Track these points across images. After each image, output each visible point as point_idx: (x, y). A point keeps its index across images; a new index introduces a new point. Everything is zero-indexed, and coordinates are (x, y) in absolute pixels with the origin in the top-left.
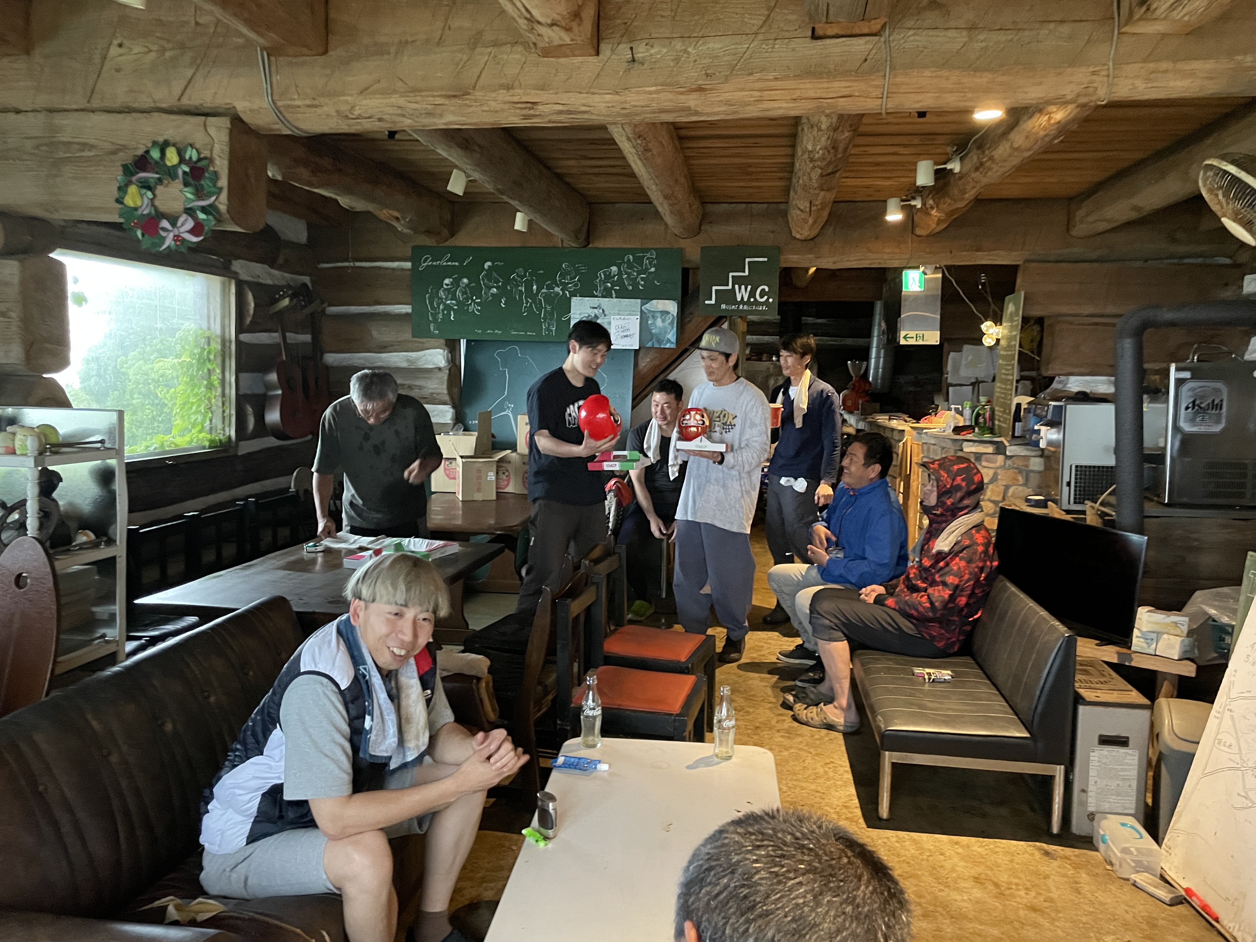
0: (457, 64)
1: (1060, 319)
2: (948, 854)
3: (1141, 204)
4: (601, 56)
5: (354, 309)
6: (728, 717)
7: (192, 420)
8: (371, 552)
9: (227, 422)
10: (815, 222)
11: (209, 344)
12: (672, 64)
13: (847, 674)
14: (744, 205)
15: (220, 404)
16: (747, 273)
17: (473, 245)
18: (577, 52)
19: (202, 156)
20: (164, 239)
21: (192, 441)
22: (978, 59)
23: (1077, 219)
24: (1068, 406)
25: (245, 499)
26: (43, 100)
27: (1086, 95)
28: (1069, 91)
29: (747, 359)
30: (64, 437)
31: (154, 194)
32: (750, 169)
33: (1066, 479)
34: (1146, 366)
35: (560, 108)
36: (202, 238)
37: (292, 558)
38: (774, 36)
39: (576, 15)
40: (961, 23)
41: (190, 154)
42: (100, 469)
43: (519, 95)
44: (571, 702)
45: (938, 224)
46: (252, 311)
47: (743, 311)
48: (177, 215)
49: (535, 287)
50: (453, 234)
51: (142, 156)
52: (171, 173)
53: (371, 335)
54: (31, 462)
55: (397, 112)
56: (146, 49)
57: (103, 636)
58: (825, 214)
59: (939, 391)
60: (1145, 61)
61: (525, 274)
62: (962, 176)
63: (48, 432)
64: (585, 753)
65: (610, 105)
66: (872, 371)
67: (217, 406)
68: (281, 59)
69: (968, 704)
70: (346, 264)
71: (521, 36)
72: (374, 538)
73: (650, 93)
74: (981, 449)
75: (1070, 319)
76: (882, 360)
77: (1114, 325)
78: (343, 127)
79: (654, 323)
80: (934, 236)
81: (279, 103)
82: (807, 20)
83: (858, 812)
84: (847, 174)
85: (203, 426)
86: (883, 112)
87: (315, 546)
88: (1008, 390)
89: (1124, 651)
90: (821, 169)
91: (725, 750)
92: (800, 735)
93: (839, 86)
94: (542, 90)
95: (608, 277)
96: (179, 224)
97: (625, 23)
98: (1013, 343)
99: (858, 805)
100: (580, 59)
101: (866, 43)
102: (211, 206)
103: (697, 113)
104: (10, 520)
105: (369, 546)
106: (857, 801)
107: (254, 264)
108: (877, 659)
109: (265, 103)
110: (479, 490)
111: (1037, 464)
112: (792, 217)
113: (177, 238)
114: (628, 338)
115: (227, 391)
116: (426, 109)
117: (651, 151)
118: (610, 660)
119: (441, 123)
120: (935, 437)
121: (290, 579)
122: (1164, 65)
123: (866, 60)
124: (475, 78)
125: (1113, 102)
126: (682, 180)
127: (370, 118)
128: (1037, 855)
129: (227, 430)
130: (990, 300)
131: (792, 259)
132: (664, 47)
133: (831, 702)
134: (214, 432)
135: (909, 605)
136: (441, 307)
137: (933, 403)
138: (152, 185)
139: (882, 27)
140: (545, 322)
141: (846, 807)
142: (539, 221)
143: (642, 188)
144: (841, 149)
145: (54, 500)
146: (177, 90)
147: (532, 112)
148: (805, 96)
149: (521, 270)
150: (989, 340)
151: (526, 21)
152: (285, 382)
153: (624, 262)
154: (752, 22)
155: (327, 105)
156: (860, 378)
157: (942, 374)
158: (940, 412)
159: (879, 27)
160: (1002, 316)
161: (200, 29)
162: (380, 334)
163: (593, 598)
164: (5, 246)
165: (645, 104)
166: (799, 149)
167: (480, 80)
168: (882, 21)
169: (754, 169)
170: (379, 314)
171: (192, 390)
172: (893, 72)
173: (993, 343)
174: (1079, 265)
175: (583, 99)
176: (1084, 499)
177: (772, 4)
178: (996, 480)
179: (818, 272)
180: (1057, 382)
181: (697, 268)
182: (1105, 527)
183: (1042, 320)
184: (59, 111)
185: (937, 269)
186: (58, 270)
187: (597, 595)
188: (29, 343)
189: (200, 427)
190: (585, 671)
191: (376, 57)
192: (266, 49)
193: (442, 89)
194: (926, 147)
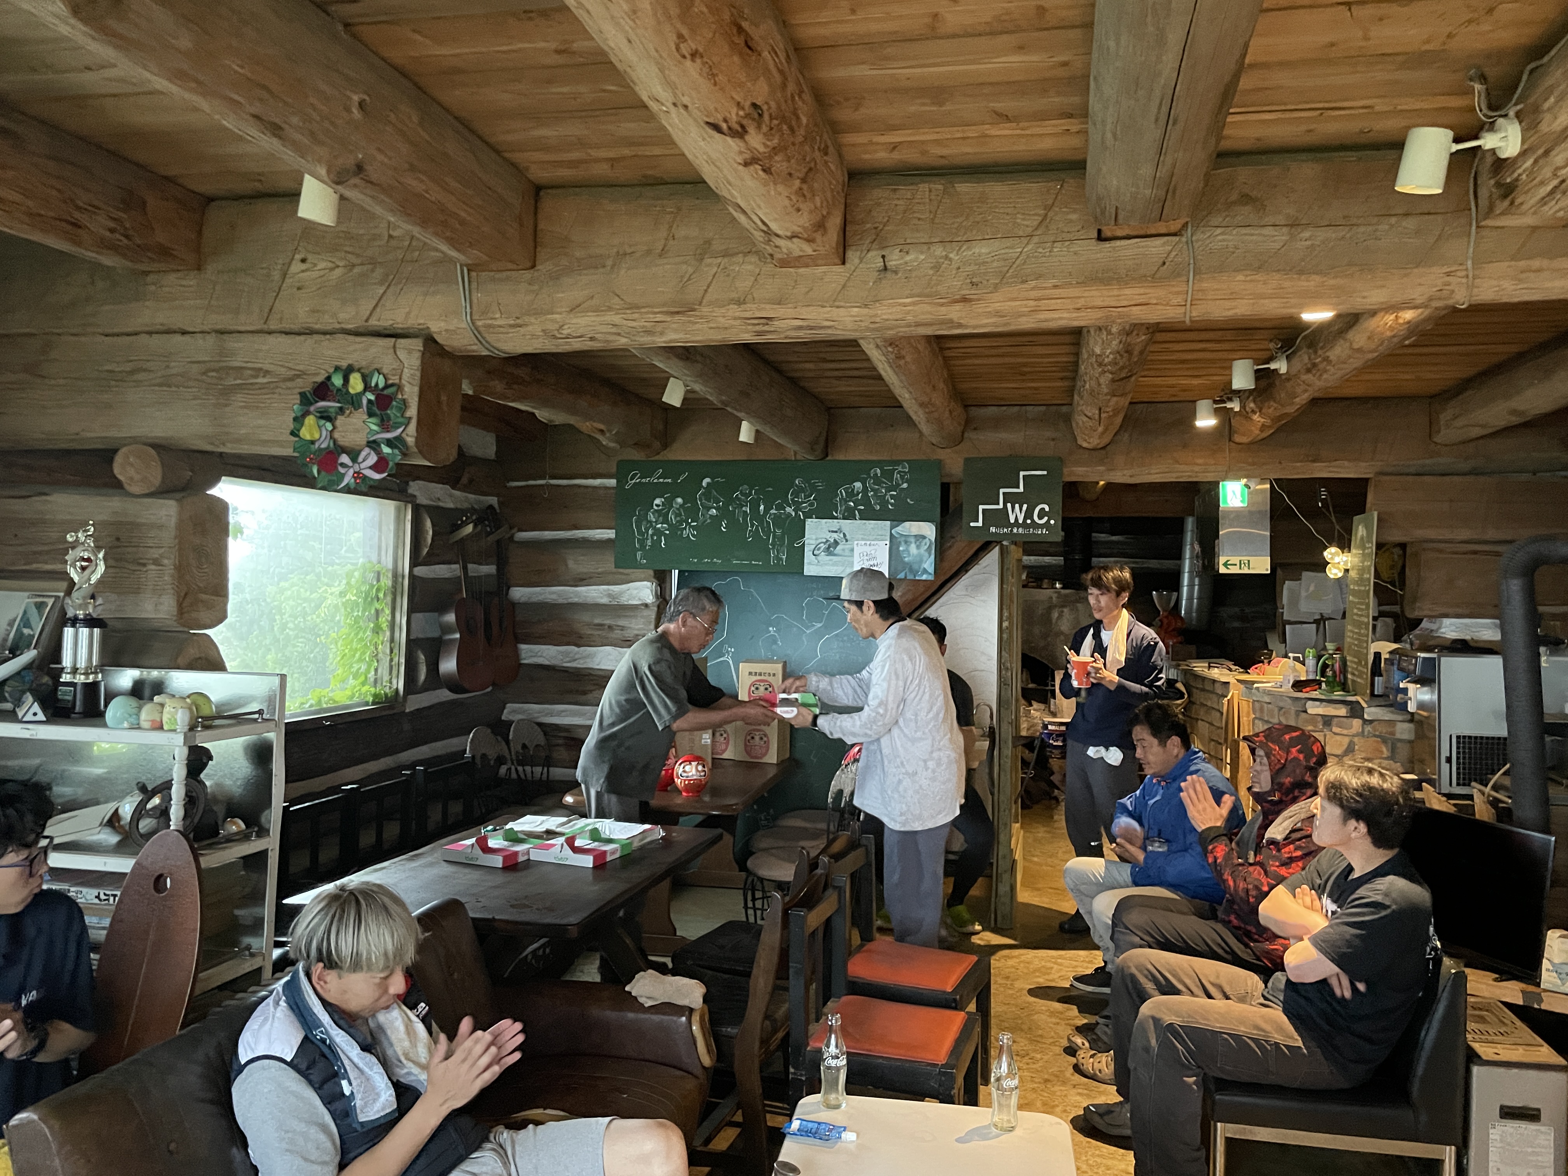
0: (682, 277)
1: (1426, 545)
3: (1522, 408)
4: (848, 265)
5: (548, 535)
6: (1011, 1074)
7: (354, 670)
8: (561, 840)
9: (395, 672)
10: (1106, 430)
11: (378, 581)
12: (931, 272)
14: (1016, 409)
15: (388, 651)
16: (1021, 489)
17: (688, 458)
18: (820, 262)
19: (390, 382)
20: (343, 476)
21: (353, 696)
22: (1303, 260)
23: (1442, 422)
24: (1443, 659)
25: (412, 766)
26: (215, 320)
27: (1440, 299)
28: (1419, 294)
29: (1024, 586)
30: (220, 706)
31: (334, 428)
32: (1025, 369)
33: (1445, 753)
34: (1541, 609)
35: (799, 323)
36: (385, 475)
38: (1052, 239)
39: (820, 226)
40: (1280, 219)
41: (378, 380)
42: (255, 744)
43: (752, 310)
44: (808, 1044)
45: (1262, 430)
46: (429, 540)
47: (1018, 534)
48: (358, 448)
49: (762, 507)
50: (665, 446)
51: (322, 383)
52: (354, 402)
53: (567, 565)
54: (179, 739)
55: (611, 331)
56: (330, 265)
57: (249, 947)
58: (1119, 420)
59: (1272, 627)
60: (1513, 258)
61: (751, 492)
62: (1288, 377)
63: (200, 701)
64: (825, 1116)
65: (858, 319)
66: (1184, 602)
67: (384, 653)
68: (483, 274)
70: (542, 482)
71: (754, 245)
72: (565, 819)
73: (905, 305)
74: (1331, 710)
75: (1441, 545)
76: (1196, 588)
77: (1498, 554)
78: (551, 347)
79: (907, 550)
80: (1258, 444)
81: (479, 323)
82: (1092, 220)
84: (1146, 373)
85: (366, 677)
86: (1188, 320)
88: (1362, 635)
89: (1531, 988)
90: (1111, 373)
91: (1005, 1118)
93: (1132, 293)
94: (779, 304)
95: (851, 494)
96: (360, 459)
97: (876, 228)
98: (1366, 576)
100: (824, 269)
101: (1164, 244)
102: (399, 438)
103: (960, 326)
104: (149, 806)
105: (559, 830)
107: (434, 484)
109: (462, 323)
111: (1404, 731)
112: (1077, 423)
113: (358, 475)
115: (397, 634)
116: (644, 327)
117: (904, 357)
118: (858, 988)
119: (661, 341)
120: (1269, 693)
122: (1536, 263)
123: (1164, 263)
124: (701, 293)
125: (1475, 305)
126: (941, 385)
127: (580, 337)
129: (394, 681)
130: (1333, 519)
131: (1078, 472)
132: (922, 253)
134: (378, 685)
136: (650, 532)
137: (1266, 647)
138: (333, 415)
139: (1183, 226)
140: (773, 548)
142: (767, 431)
143: (890, 391)
144: (1136, 351)
145: (202, 782)
146: (366, 307)
147: (766, 328)
148: (1090, 305)
149: (745, 488)
150: (1335, 571)
151: (762, 234)
152: (464, 624)
153: (869, 477)
154: (1025, 223)
155: (532, 324)
156: (1170, 613)
157: (1277, 608)
158: (1275, 660)
159: (1180, 226)
160: (1350, 541)
161: (393, 243)
162: (577, 564)
163: (835, 907)
164: (163, 482)
165: (898, 317)
166: (1084, 351)
167: (708, 295)
168: (1182, 221)
169: (1029, 369)
170: (576, 540)
171: (357, 634)
172: (1197, 277)
173: (1340, 575)
174: (1447, 478)
175: (828, 312)
176: (1470, 781)
177: (1050, 202)
178: (1353, 751)
179: (1109, 486)
180: (1425, 624)
181: (958, 484)
182: (1498, 821)
183: (1403, 546)
184: (231, 332)
185: (1263, 480)
186: (219, 510)
187: (839, 902)
188: (182, 594)
189: (362, 678)
190: (825, 1004)
191: (592, 271)
192: (467, 265)
193: (664, 305)
194: (1245, 343)
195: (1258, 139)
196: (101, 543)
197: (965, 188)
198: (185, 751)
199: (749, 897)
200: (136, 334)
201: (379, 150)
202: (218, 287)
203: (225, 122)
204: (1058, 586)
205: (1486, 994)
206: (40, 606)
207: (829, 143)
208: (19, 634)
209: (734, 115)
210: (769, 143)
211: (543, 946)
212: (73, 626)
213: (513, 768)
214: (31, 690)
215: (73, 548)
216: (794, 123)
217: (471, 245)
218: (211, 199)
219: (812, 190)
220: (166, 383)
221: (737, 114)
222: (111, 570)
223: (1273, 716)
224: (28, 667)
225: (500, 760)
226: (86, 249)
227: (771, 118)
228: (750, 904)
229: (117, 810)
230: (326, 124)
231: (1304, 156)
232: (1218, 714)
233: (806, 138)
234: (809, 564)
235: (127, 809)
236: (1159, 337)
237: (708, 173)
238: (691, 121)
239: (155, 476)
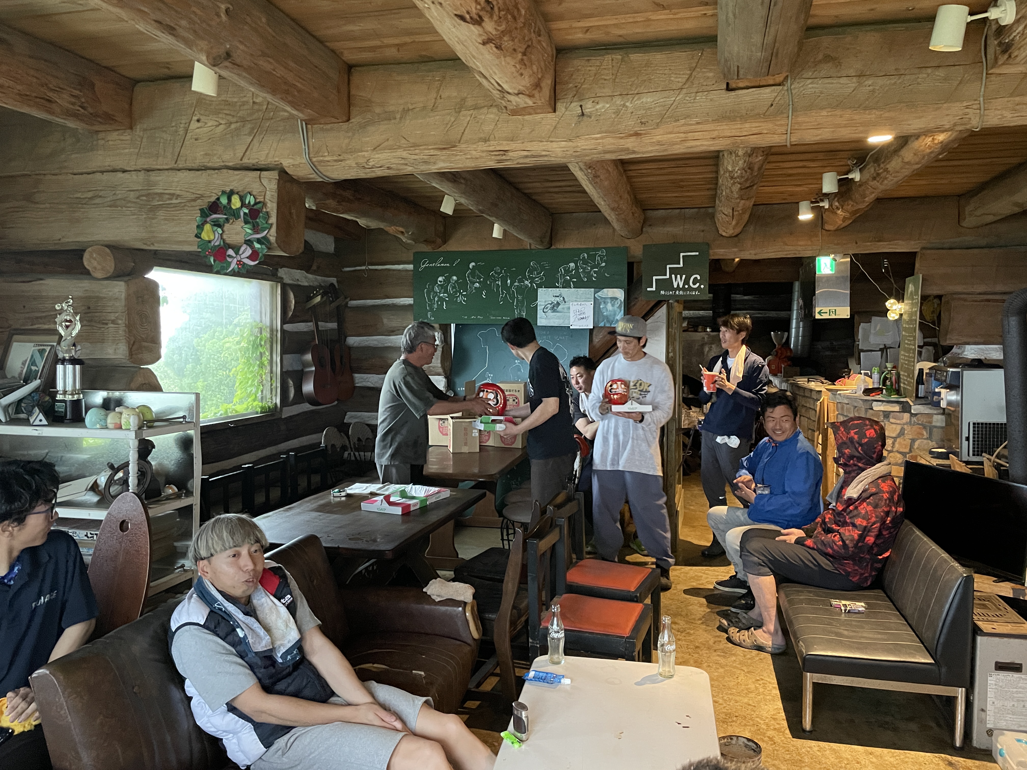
0: (447, 124)
1: (955, 296)
2: (863, 763)
3: (1021, 201)
4: (557, 113)
5: (370, 302)
6: (669, 643)
7: (248, 392)
8: (382, 497)
9: (274, 392)
10: (737, 224)
11: (261, 334)
12: (613, 116)
13: (773, 603)
14: (678, 211)
15: (269, 379)
16: (681, 265)
17: (460, 250)
18: (539, 111)
19: (258, 200)
20: (230, 264)
21: (247, 409)
22: (867, 100)
23: (967, 213)
24: (965, 372)
25: (287, 452)
26: (143, 163)
27: (962, 124)
28: (946, 122)
29: (685, 331)
30: (158, 414)
31: (223, 231)
32: (682, 183)
33: (965, 434)
35: (526, 153)
36: (257, 262)
37: (322, 502)
38: (695, 90)
39: (537, 85)
40: (852, 72)
41: (250, 200)
42: (182, 438)
43: (494, 145)
44: (540, 624)
45: (844, 221)
46: (293, 307)
48: (239, 244)
49: (509, 281)
50: (445, 242)
51: (214, 202)
52: (235, 214)
53: (383, 322)
54: (132, 435)
55: (401, 162)
56: (217, 123)
57: (183, 566)
58: (746, 216)
59: (852, 355)
60: (1011, 95)
61: (501, 271)
62: (861, 184)
63: (145, 411)
64: (551, 669)
65: (565, 149)
66: (792, 339)
67: (267, 380)
68: (316, 126)
69: (879, 633)
70: (364, 268)
71: (494, 100)
73: (597, 139)
74: (889, 408)
75: (965, 296)
76: (801, 329)
77: (1003, 301)
78: (362, 174)
79: (606, 307)
80: (841, 231)
81: (314, 160)
82: (722, 77)
83: (785, 724)
84: (763, 184)
85: (256, 396)
86: (788, 144)
87: (340, 492)
88: (911, 357)
89: (1019, 587)
90: (740, 184)
91: (667, 669)
92: (734, 654)
93: (749, 127)
94: (512, 141)
95: (568, 271)
96: (241, 252)
97: (576, 87)
98: (914, 318)
99: (785, 717)
100: (541, 116)
101: (772, 92)
102: (265, 238)
103: (634, 152)
104: (116, 478)
105: (378, 492)
106: (783, 714)
107: (294, 270)
108: (798, 591)
109: (303, 160)
110: (466, 444)
111: (939, 420)
112: (719, 220)
113: (239, 262)
114: (584, 320)
115: (274, 369)
116: (423, 159)
117: (599, 177)
118: (573, 589)
119: (434, 168)
120: (848, 397)
121: (320, 520)
123: (772, 105)
124: (460, 134)
125: (985, 128)
126: (626, 196)
127: (381, 167)
128: (942, 765)
129: (274, 398)
130: (892, 280)
131: (719, 253)
132: (607, 103)
133: (760, 627)
134: (264, 401)
135: (825, 545)
136: (436, 299)
137: (847, 367)
138: (222, 223)
139: (785, 79)
140: (517, 309)
141: (775, 719)
142: (511, 230)
143: (592, 201)
144: (756, 168)
145: (149, 463)
146: (240, 150)
147: (504, 157)
148: (722, 135)
149: (498, 269)
150: (893, 315)
151: (498, 92)
152: (318, 361)
153: (580, 259)
154: (677, 80)
155: (349, 159)
156: (782, 346)
157: (854, 341)
158: (853, 375)
159: (782, 79)
160: (903, 295)
161: (256, 107)
162: (388, 321)
163: (557, 538)
164: (115, 270)
165: (593, 147)
166: (721, 169)
167: (464, 135)
168: (784, 75)
169: (685, 183)
170: (388, 305)
171: (249, 369)
172: (795, 114)
173: (897, 317)
174: (969, 251)
175: (544, 146)
176: (982, 452)
177: (694, 65)
178: (903, 434)
179: (742, 261)
180: (955, 350)
181: (640, 262)
182: (1000, 478)
183: (940, 297)
184: (153, 170)
185: (845, 255)
186: (153, 287)
187: (560, 535)
188: (132, 342)
189: (254, 396)
190: (551, 599)
191: (386, 122)
192: (304, 120)
193: (435, 144)
194: (831, 161)
195: (836, 17)
196: (78, 311)
197: (636, 57)
198: (136, 443)
199: (505, 533)
200: (94, 173)
201: (240, 42)
202: (145, 140)
203: (137, 26)
204: (708, 330)
205: (989, 591)
206: (41, 352)
207: (542, 28)
208: (29, 371)
209: (474, 9)
210: (499, 28)
211: (372, 565)
212: (63, 364)
213: (352, 453)
214: (38, 406)
215: (60, 314)
216: (516, 13)
217: (306, 106)
218: (136, 82)
219: (530, 61)
220: (113, 205)
221: (476, 9)
222: (84, 328)
223: (850, 412)
224: (36, 390)
225: (344, 448)
226: (57, 116)
227: (500, 10)
228: (505, 537)
229: (96, 481)
230: (204, 25)
231: (868, 28)
232: (814, 412)
233: (524, 24)
234: (540, 318)
235: (102, 480)
236: (772, 158)
237: (460, 51)
238: (445, 14)
239: (110, 266)
